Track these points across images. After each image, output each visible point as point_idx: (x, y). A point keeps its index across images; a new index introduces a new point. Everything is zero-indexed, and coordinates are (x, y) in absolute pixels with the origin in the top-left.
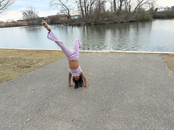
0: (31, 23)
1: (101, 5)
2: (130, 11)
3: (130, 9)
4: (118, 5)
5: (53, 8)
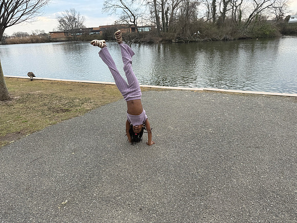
0: (71, 38)
1: (190, 9)
2: (240, 20)
3: (240, 17)
5: (110, 12)
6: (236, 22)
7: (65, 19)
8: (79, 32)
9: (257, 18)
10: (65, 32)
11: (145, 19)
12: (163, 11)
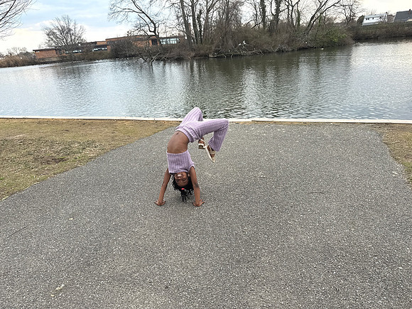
0: (66, 57)
1: (230, 12)
2: (299, 24)
3: (298, 20)
4: (270, 9)
6: (294, 27)
10: (57, 49)
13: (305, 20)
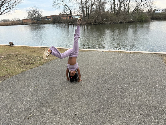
0: (35, 22)
1: (101, 6)
3: (129, 10)
5: (56, 8)
6: (127, 13)
7: (31, 12)
8: (39, 19)
9: (138, 11)
10: (31, 19)
11: (76, 12)
12: (86, 7)
13: (131, 10)
